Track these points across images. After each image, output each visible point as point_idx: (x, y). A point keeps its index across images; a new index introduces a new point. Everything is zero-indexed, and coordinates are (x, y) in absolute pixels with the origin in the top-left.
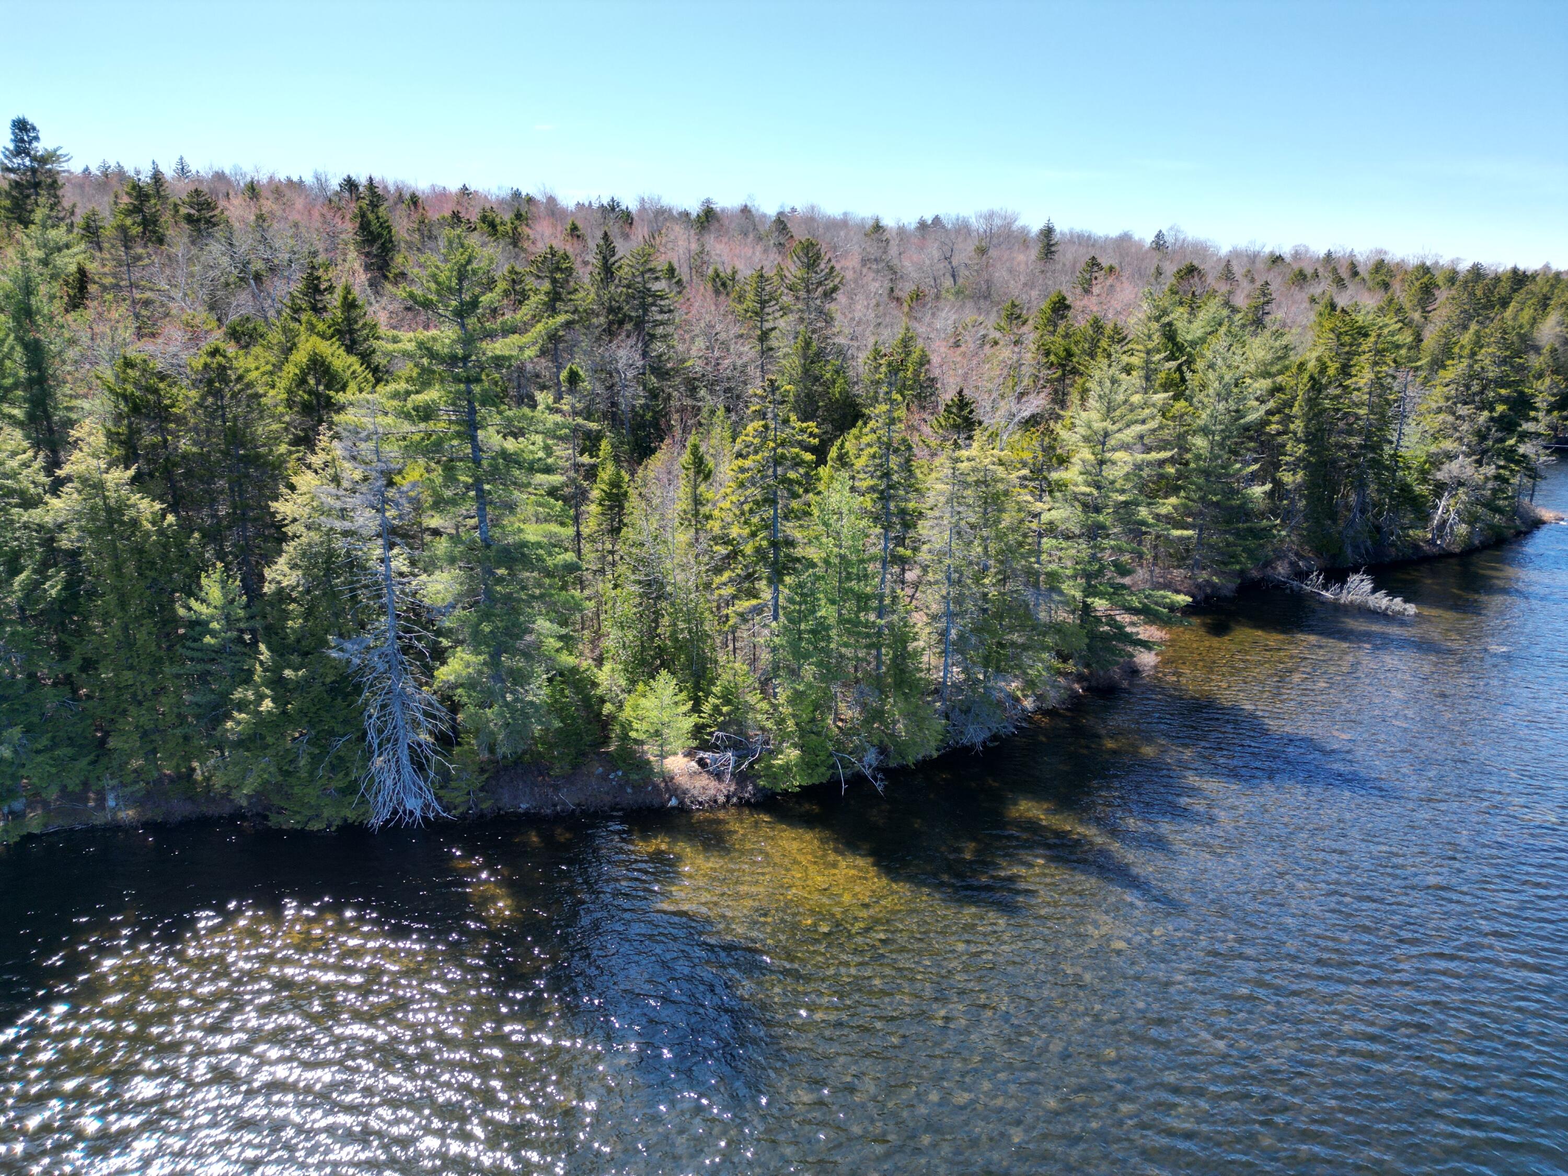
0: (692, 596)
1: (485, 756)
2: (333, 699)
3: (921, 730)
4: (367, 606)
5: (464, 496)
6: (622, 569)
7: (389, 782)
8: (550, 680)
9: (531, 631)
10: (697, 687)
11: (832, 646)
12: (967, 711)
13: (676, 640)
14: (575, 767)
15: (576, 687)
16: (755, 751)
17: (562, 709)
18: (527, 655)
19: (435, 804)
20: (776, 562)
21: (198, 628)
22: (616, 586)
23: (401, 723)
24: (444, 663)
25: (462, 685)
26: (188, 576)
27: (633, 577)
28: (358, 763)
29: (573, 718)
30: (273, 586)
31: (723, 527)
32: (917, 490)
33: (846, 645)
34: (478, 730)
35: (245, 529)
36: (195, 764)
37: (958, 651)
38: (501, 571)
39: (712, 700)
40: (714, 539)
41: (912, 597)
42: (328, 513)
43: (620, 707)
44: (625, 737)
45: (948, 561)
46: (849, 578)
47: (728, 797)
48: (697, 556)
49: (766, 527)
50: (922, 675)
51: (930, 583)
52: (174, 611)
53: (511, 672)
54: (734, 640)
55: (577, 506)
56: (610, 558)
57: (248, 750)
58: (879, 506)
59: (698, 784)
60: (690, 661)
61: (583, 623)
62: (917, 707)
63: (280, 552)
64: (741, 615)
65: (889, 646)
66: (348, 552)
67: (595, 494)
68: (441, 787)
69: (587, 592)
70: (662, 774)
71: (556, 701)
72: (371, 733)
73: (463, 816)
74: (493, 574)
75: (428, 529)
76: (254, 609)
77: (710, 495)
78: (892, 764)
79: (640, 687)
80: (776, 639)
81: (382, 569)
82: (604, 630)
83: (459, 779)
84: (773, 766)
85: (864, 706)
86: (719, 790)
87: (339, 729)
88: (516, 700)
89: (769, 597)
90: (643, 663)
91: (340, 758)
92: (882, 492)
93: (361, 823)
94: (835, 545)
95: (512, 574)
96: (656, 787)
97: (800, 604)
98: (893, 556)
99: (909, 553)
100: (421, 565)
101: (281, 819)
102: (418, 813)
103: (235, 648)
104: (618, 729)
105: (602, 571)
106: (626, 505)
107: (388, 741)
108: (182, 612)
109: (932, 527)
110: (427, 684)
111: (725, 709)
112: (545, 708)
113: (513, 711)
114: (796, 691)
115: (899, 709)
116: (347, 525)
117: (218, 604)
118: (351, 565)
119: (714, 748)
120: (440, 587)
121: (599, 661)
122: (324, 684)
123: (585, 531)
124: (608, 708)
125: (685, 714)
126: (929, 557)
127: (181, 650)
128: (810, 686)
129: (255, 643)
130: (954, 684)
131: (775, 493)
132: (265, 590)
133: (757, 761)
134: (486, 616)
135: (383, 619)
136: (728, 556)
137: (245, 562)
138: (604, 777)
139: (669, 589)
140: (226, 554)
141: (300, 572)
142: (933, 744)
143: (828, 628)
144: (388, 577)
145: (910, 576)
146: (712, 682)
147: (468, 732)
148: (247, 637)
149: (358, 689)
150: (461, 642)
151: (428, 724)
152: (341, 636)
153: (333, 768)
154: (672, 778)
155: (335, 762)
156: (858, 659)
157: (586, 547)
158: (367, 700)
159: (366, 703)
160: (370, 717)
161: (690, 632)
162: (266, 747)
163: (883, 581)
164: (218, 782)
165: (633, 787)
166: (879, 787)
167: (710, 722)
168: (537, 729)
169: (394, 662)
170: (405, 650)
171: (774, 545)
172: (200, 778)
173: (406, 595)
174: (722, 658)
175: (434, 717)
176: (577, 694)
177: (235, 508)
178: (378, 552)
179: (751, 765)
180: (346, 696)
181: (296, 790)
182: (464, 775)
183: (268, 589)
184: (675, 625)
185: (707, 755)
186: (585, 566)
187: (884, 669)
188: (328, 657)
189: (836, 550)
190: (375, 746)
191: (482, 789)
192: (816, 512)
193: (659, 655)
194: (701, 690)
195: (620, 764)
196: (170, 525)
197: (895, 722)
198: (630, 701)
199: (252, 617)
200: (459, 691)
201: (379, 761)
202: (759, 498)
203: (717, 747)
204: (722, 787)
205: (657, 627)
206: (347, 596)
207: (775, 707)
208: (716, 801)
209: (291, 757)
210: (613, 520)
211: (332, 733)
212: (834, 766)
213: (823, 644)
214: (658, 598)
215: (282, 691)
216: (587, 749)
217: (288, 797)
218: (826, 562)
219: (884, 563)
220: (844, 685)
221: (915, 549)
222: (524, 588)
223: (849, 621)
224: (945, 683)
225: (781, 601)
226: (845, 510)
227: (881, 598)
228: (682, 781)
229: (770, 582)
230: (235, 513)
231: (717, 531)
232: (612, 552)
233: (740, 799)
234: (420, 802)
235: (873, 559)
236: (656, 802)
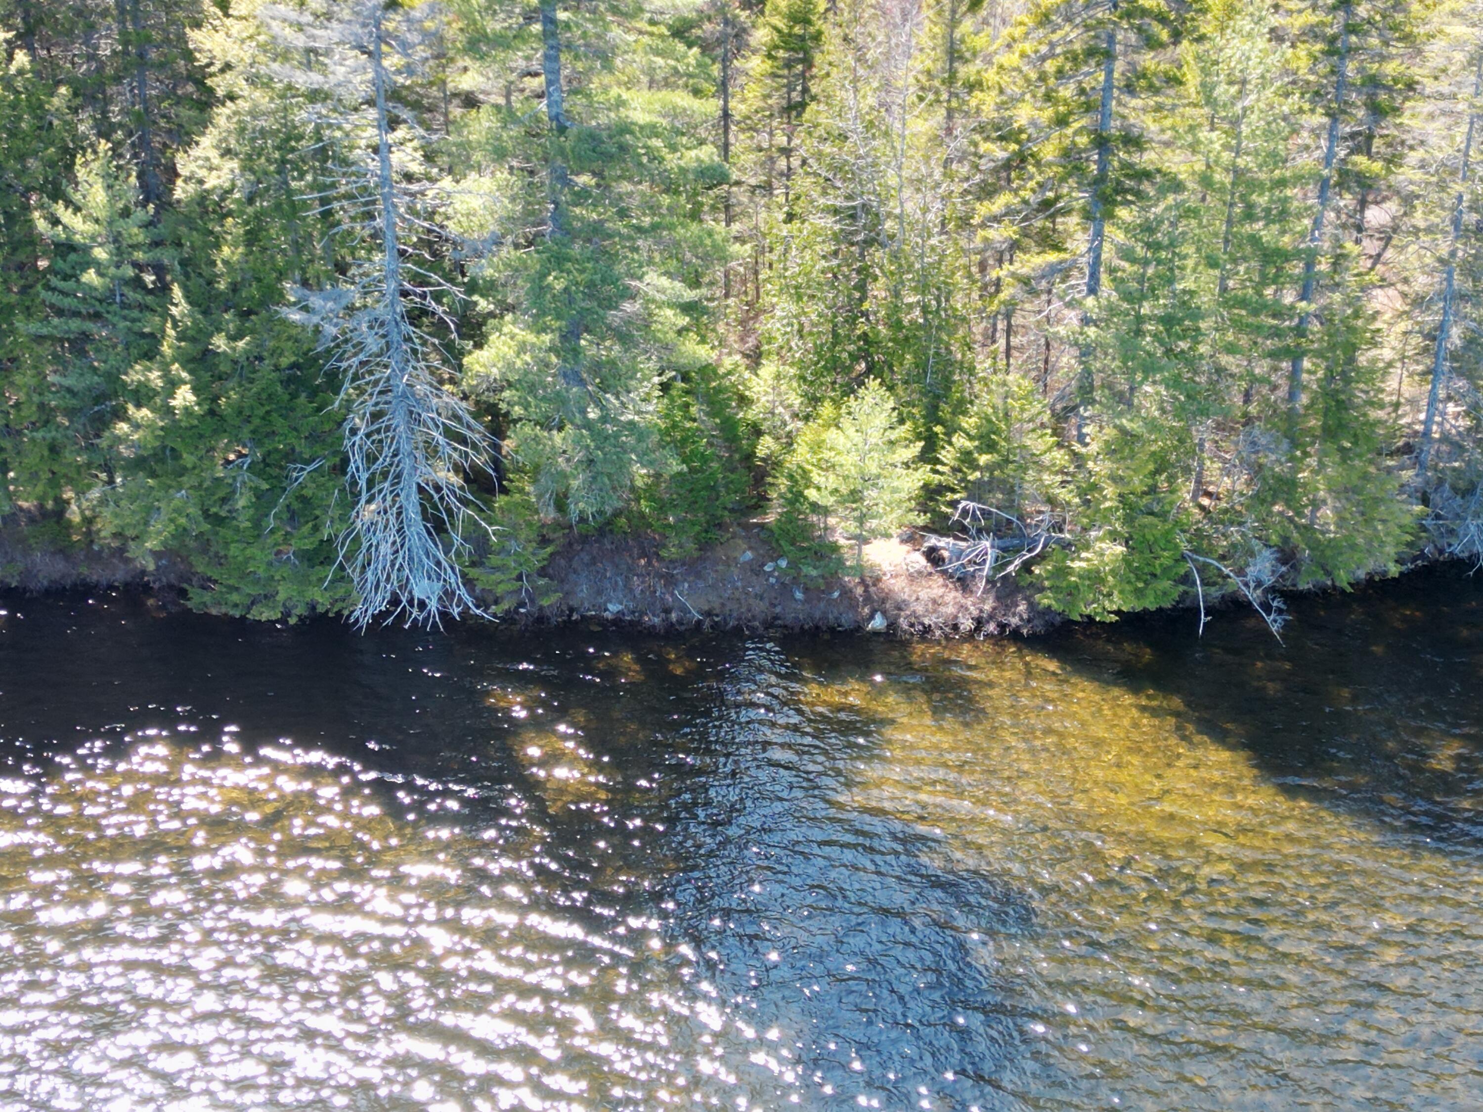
0: (934, 241)
1: (549, 515)
2: (294, 396)
3: (1368, 522)
4: (350, 233)
5: (520, 36)
6: (803, 183)
7: (385, 549)
8: (665, 387)
9: (631, 295)
10: (932, 415)
11: (1203, 349)
12: (1469, 491)
13: (897, 325)
14: (705, 546)
15: (711, 403)
16: (1034, 542)
17: (684, 440)
18: (624, 338)
19: (463, 592)
20: (1101, 179)
21: (73, 257)
22: (790, 217)
23: (405, 447)
24: (479, 346)
25: (510, 385)
26: (52, 164)
27: (822, 201)
28: (336, 513)
29: (704, 459)
30: (191, 187)
31: (999, 107)
32: (1407, 38)
33: (1231, 349)
34: (537, 469)
35: (143, 84)
36: (68, 494)
37: (1460, 372)
38: (585, 179)
39: (960, 441)
40: (981, 129)
41: (1377, 258)
42: (284, 56)
43: (789, 442)
44: (796, 497)
45: (1457, 187)
46: (1249, 215)
47: (979, 622)
48: (947, 163)
49: (1088, 108)
50: (1381, 414)
51: (1416, 231)
52: (30, 222)
53: (597, 367)
54: (1009, 331)
55: (726, 62)
56: (782, 163)
57: (153, 475)
58: (1323, 68)
59: (924, 594)
60: (922, 366)
61: (727, 285)
62: (1365, 477)
63: (204, 124)
64: (1025, 281)
65: (1319, 354)
66: (318, 130)
67: (761, 36)
68: (473, 564)
69: (736, 227)
70: (859, 569)
71: (674, 426)
72: (356, 461)
73: (509, 618)
74: (568, 183)
75: (455, 95)
76: (162, 229)
77: (980, 42)
78: (1304, 585)
79: (827, 410)
80: (1092, 331)
81: (373, 165)
82: (766, 300)
83: (503, 550)
84: (1068, 571)
85: (1257, 471)
86: (963, 608)
87: (303, 448)
88: (604, 419)
89: (1083, 248)
90: (835, 365)
91: (304, 500)
92: (1332, 40)
93: (339, 614)
94: (1226, 147)
95: (604, 186)
96: (846, 592)
97: (1146, 263)
98: (1344, 174)
99: (1377, 167)
100: (443, 160)
101: (207, 597)
102: (433, 605)
103: (133, 295)
104: (783, 483)
105: (767, 188)
106: (818, 58)
107: (385, 475)
108: (42, 225)
109: (1431, 117)
110: (452, 381)
111: (984, 459)
112: (656, 438)
113: (601, 438)
114: (1122, 430)
115: (1329, 480)
116: (315, 79)
117: (102, 214)
118: (322, 153)
119: (959, 530)
120: (476, 203)
121: (755, 358)
122: (277, 368)
123: (738, 108)
124: (766, 446)
125: (907, 465)
126: (1418, 175)
127: (44, 294)
128: (1153, 425)
129: (163, 289)
130: (1445, 438)
131: (1111, 39)
132: (178, 194)
133: (1041, 558)
134: (558, 261)
135: (377, 257)
136: (1007, 166)
137: (143, 143)
138: (756, 569)
139: (889, 225)
140: (113, 128)
141: (235, 164)
142: (1391, 550)
143: (1197, 314)
144: (385, 181)
145: (1375, 216)
146: (961, 408)
147: (520, 470)
148: (149, 279)
149: (334, 381)
150: (512, 308)
151: (451, 451)
152: (305, 283)
153: (293, 517)
154: (877, 580)
155: (296, 505)
156: (1254, 379)
157: (739, 141)
158: (349, 401)
159: (348, 404)
160: (354, 431)
161: (925, 310)
162: (183, 471)
163: (1317, 223)
164: (106, 527)
165: (806, 590)
166: (1274, 624)
167: (952, 481)
168: (640, 473)
169: (395, 337)
170: (416, 316)
171: (1102, 143)
172: (77, 519)
173: (417, 215)
174: (983, 365)
175: (463, 441)
176: (711, 414)
177: (126, 43)
178: (370, 134)
179: (1026, 567)
180: (313, 393)
181: (234, 550)
182: (512, 546)
183: (181, 191)
184: (897, 294)
185: (944, 544)
186: (735, 176)
187: (1304, 399)
188: (284, 322)
189: (1226, 156)
190: (362, 483)
191: (542, 572)
192: (1192, 79)
193: (864, 354)
194: (940, 422)
195: (786, 547)
196: (21, 72)
197: (1316, 505)
198: (807, 434)
199: (156, 244)
200: (507, 394)
201: (368, 512)
202: (1077, 47)
203: (964, 529)
204: (969, 602)
205: (862, 300)
206: (318, 209)
207: (1079, 460)
208: (955, 627)
209: (221, 494)
210: (790, 88)
211: (291, 455)
212: (1186, 579)
213: (1183, 345)
214: (869, 242)
215: (207, 376)
216: (727, 517)
217: (220, 560)
218: (1206, 181)
219: (1324, 185)
220: (1219, 427)
221: (1393, 161)
222: (623, 214)
223: (1243, 303)
224: (1427, 433)
225: (1108, 253)
226: (1254, 76)
227: (1310, 258)
228: (898, 586)
229: (1087, 216)
230: (125, 52)
231: (989, 112)
232: (787, 152)
233: (1002, 626)
234: (438, 586)
235: (1298, 179)
236: (847, 620)
